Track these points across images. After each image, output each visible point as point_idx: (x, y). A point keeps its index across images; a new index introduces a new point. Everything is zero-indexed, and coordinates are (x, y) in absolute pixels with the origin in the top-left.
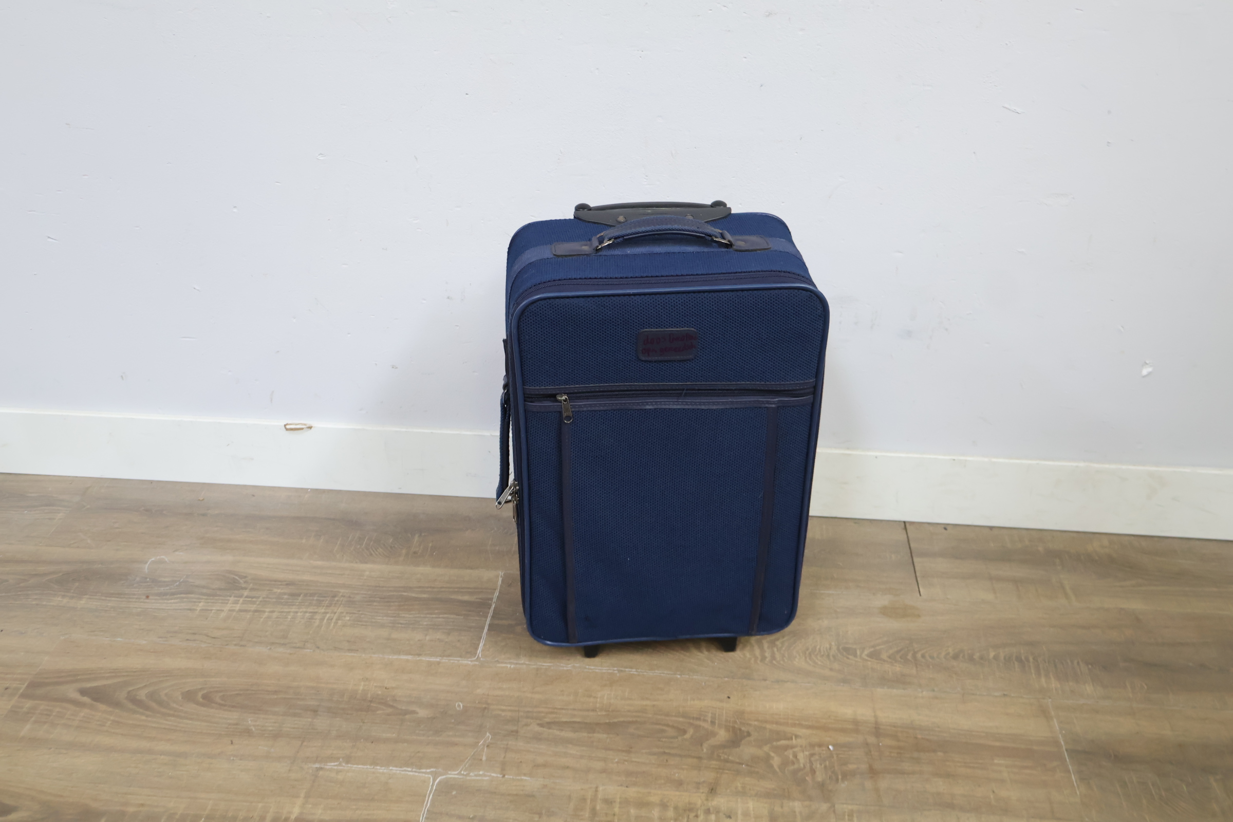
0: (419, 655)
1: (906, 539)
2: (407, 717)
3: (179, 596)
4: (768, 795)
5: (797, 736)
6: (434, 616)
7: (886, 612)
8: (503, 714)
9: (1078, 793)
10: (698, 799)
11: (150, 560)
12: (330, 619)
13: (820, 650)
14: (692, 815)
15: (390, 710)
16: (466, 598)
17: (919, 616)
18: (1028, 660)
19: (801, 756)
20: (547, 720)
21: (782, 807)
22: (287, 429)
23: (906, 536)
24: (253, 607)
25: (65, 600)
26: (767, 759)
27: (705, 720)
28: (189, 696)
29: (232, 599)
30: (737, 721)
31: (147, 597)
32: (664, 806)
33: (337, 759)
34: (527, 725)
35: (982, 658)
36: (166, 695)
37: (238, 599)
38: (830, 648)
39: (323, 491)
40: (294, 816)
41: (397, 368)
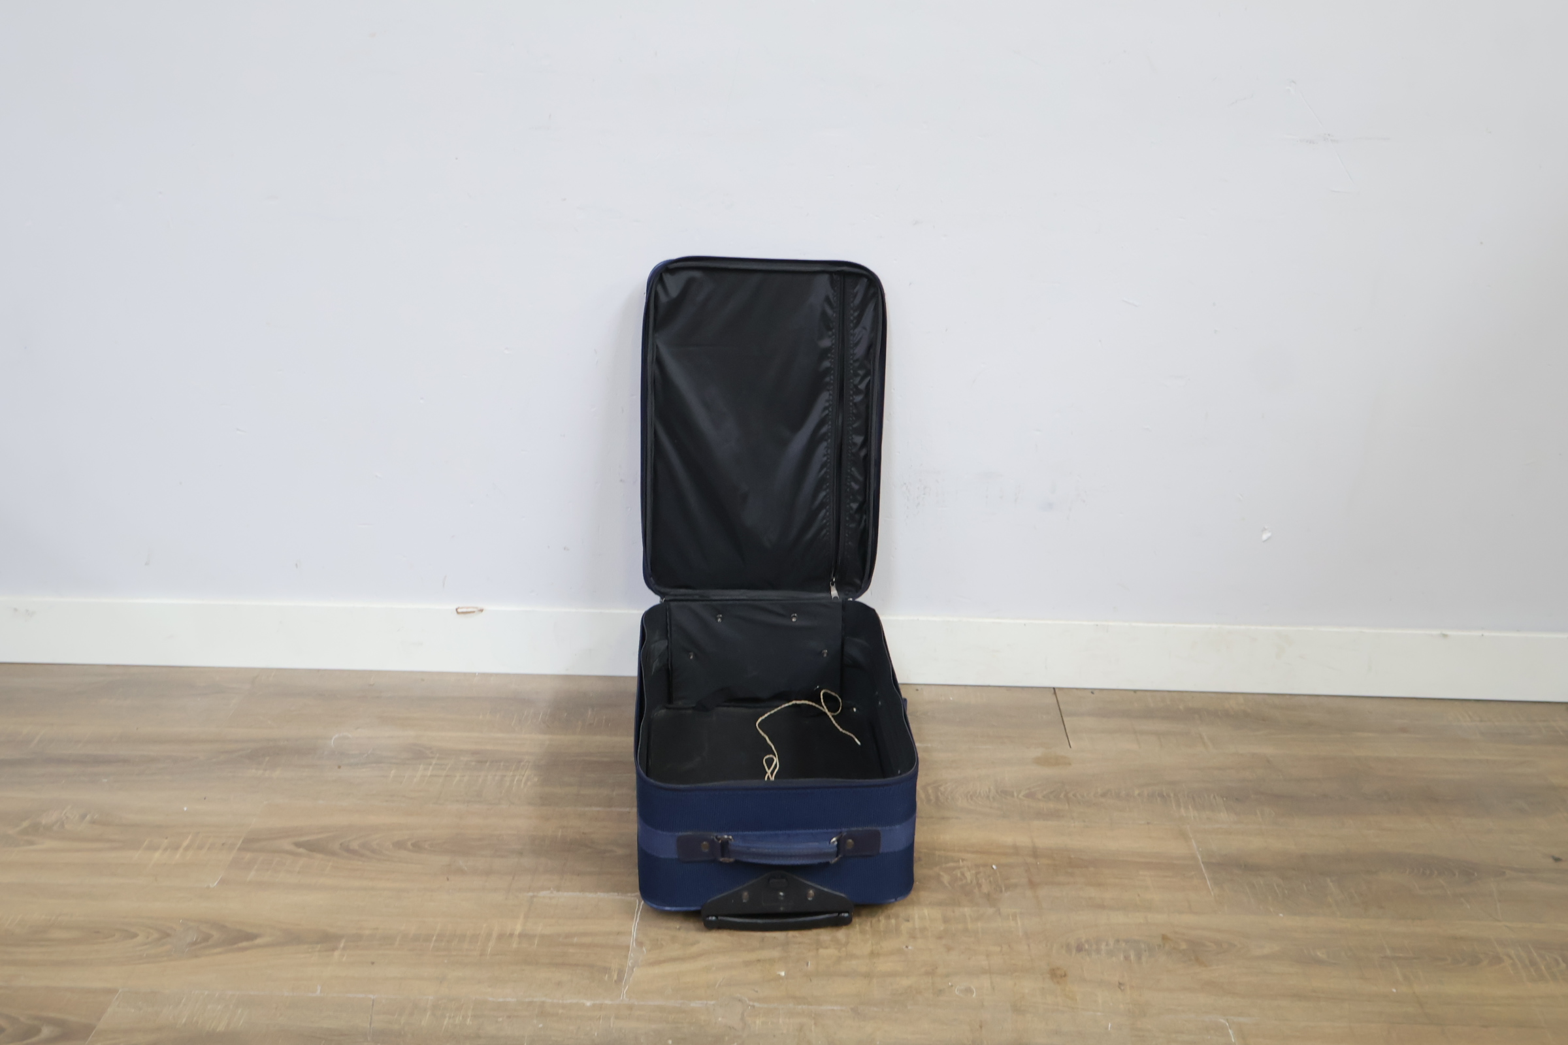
1: (1056, 703)
2: (607, 855)
3: (369, 765)
4: (940, 904)
5: (963, 860)
7: (1039, 761)
9: (1212, 893)
11: (334, 737)
13: (980, 793)
14: (874, 920)
15: (590, 850)
17: (1070, 764)
18: (1169, 796)
19: (969, 875)
21: (954, 912)
22: (458, 613)
23: (1055, 700)
24: (444, 773)
25: (260, 772)
26: (938, 878)
28: (399, 845)
29: (421, 767)
31: (339, 767)
33: (549, 889)
35: (1127, 795)
36: (377, 845)
37: (428, 767)
38: (989, 792)
39: (491, 675)
40: (517, 932)
41: (568, 550)
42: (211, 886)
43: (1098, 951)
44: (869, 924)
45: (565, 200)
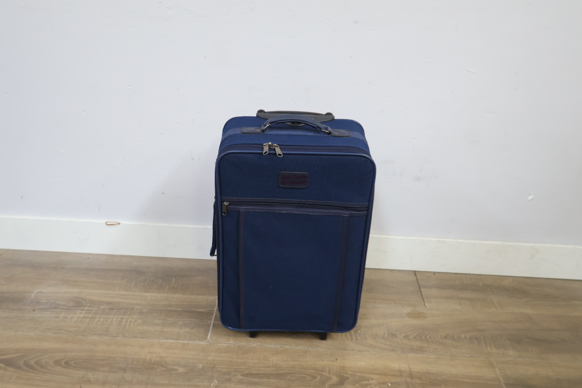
0: (178, 340)
1: (416, 280)
2: (173, 372)
3: (51, 310)
5: (372, 379)
6: (185, 319)
7: (411, 315)
8: (223, 370)
11: (35, 292)
12: (131, 322)
13: (379, 335)
15: (164, 369)
16: (200, 310)
17: (426, 317)
18: (480, 339)
20: (246, 373)
22: (107, 225)
23: (416, 278)
24: (90, 316)
27: (325, 372)
29: (79, 311)
30: (342, 372)
31: (34, 311)
34: (235, 375)
35: (458, 338)
36: (45, 362)
37: (82, 311)
38: (384, 334)
41: (164, 194)
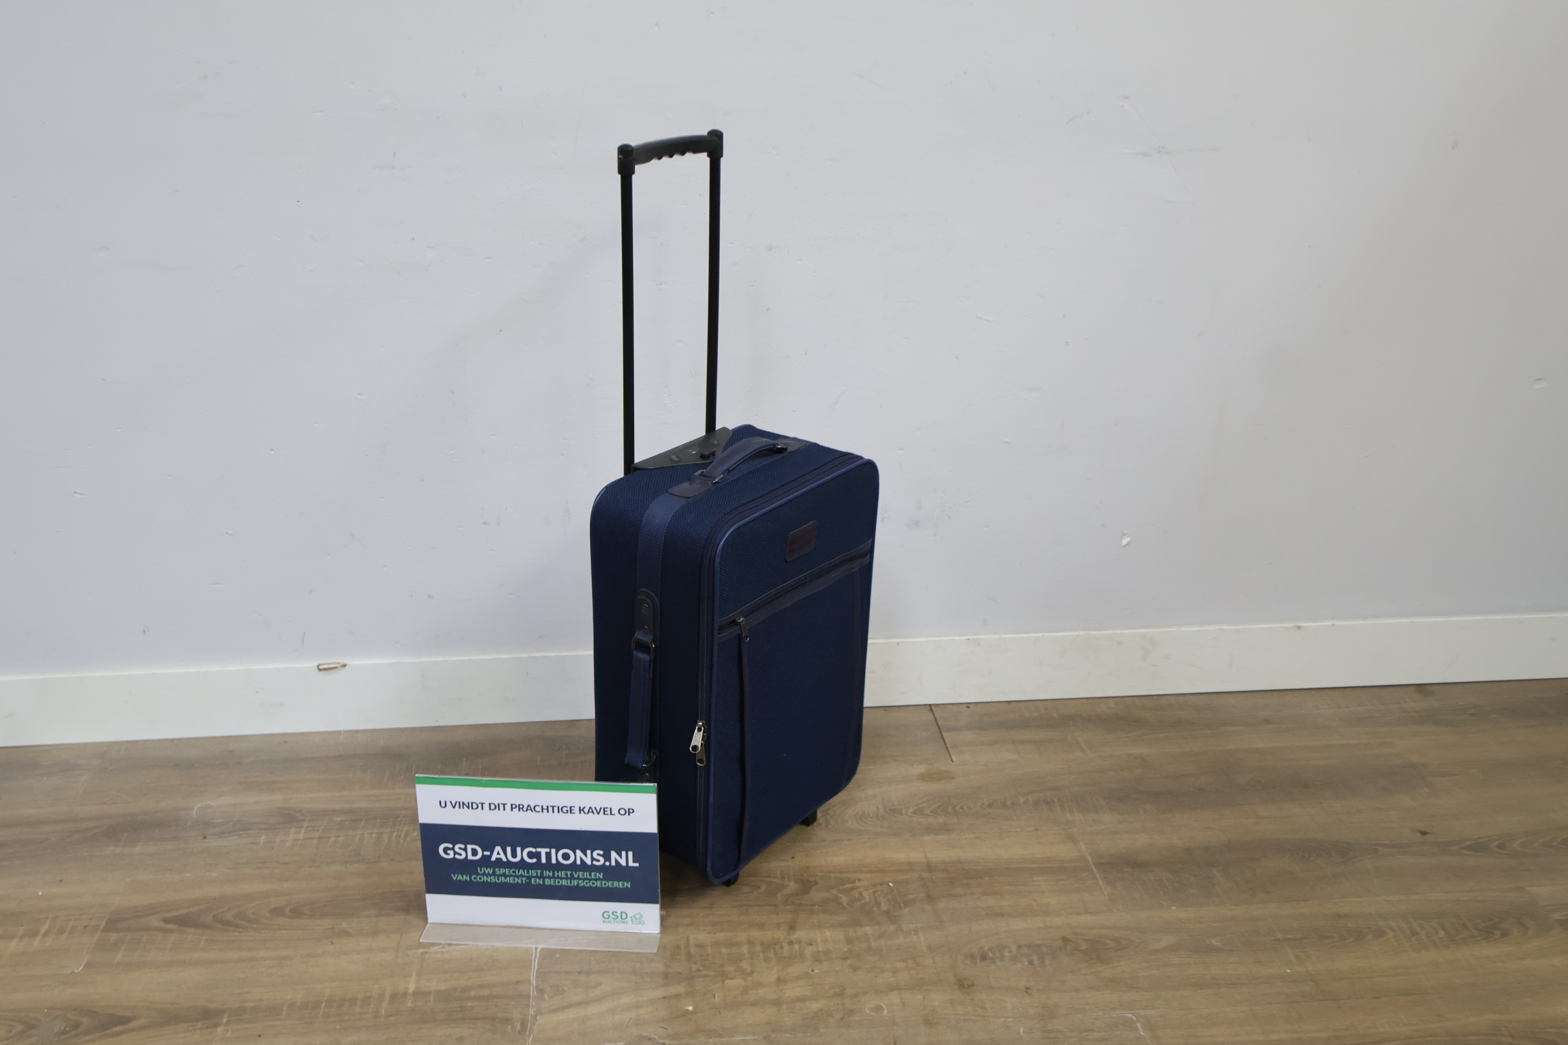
1: (934, 719)
3: (237, 833)
4: (842, 925)
5: (859, 880)
7: (923, 777)
9: (1106, 893)
10: (781, 934)
11: (196, 807)
13: (868, 814)
14: (777, 947)
17: (953, 778)
18: (1053, 801)
19: (866, 894)
22: (320, 670)
23: (932, 716)
24: (317, 835)
25: (119, 849)
26: (836, 900)
27: (775, 877)
28: (277, 912)
29: (293, 830)
30: (804, 874)
31: (205, 838)
32: (751, 943)
33: (439, 944)
35: (1013, 804)
36: (253, 914)
37: (299, 830)
38: (878, 811)
39: (357, 732)
40: (411, 990)
41: (433, 597)
42: (76, 971)
43: (1002, 958)
44: (772, 951)
45: (413, 239)
